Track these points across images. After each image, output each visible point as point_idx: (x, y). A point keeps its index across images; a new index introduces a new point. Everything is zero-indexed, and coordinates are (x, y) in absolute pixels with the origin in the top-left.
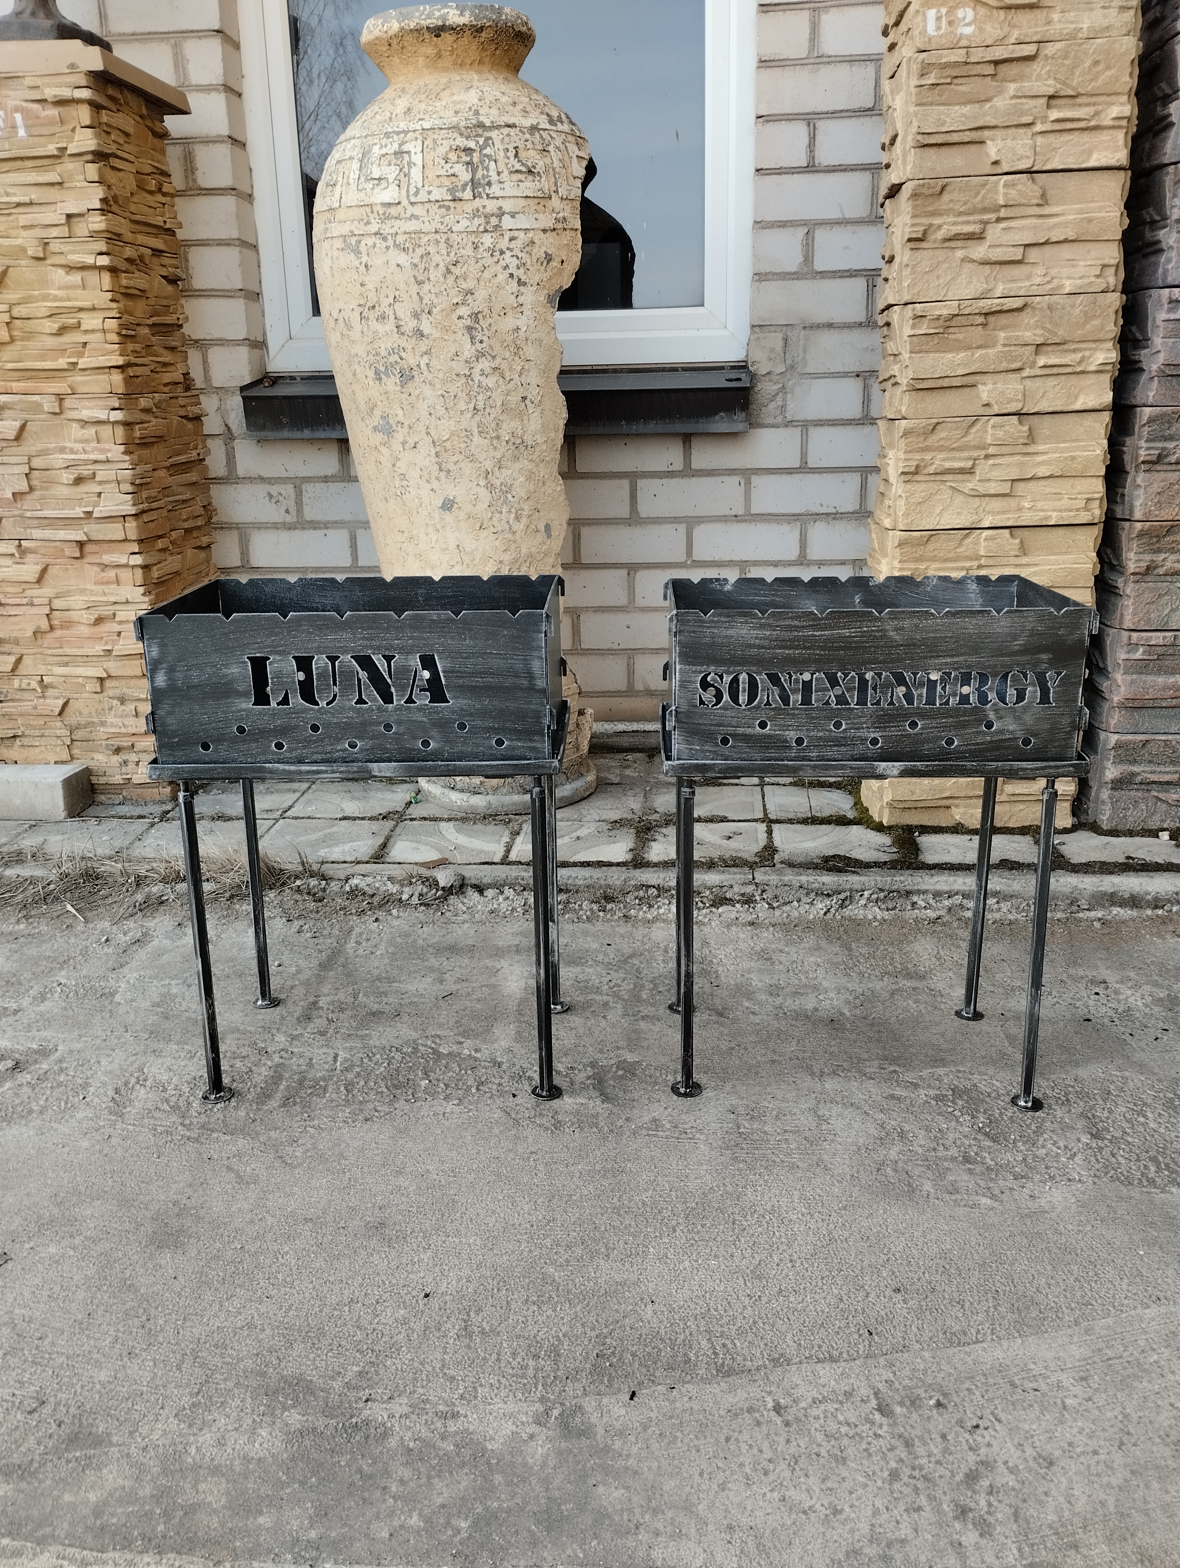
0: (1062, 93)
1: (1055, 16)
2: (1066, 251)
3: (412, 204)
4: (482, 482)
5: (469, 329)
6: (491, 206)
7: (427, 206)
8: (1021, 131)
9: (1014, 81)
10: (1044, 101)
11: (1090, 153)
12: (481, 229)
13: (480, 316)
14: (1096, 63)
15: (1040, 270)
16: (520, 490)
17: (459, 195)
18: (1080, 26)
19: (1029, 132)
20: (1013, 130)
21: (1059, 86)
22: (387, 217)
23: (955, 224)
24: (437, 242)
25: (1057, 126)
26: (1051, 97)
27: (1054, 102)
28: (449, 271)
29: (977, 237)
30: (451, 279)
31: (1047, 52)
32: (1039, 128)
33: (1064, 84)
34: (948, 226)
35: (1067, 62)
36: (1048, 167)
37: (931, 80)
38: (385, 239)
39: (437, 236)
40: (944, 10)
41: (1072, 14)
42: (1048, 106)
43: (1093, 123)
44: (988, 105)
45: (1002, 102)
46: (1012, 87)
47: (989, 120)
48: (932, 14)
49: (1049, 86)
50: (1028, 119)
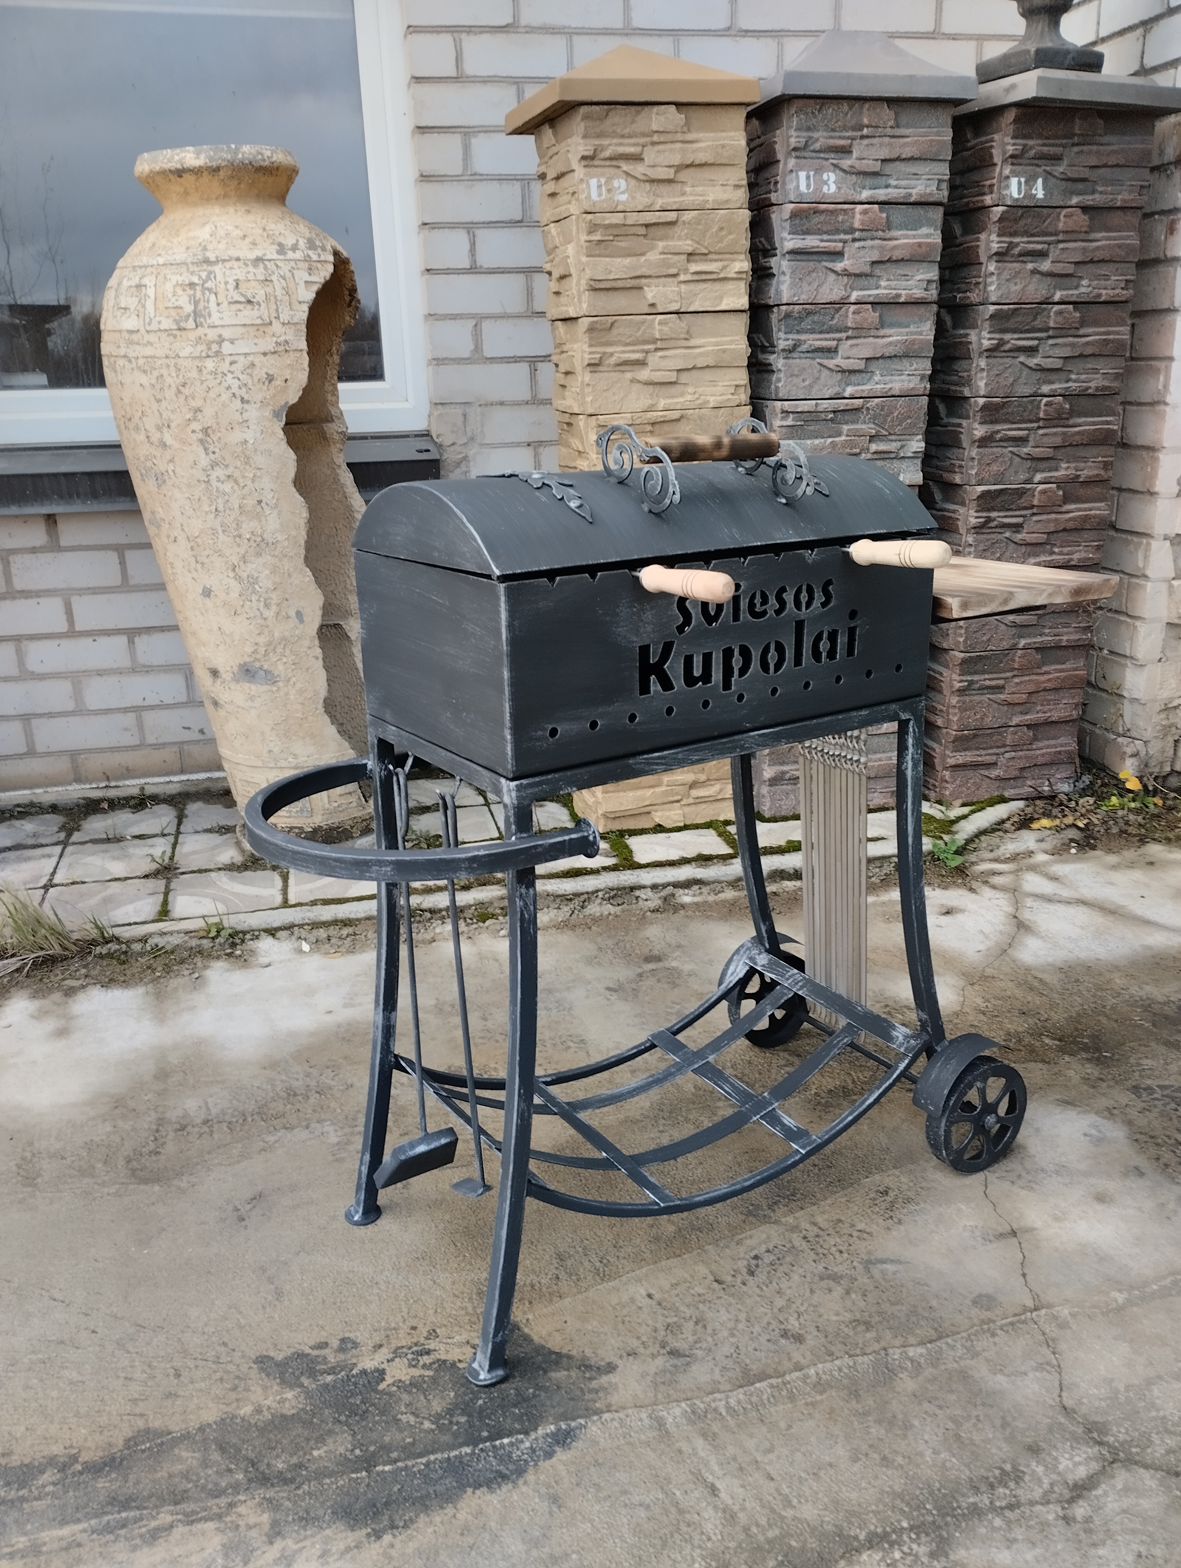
0: (698, 251)
1: (688, 189)
2: (708, 375)
3: (148, 332)
4: (232, 574)
5: (201, 441)
6: (212, 334)
7: (159, 333)
8: (670, 280)
9: (661, 239)
10: (684, 257)
11: (721, 298)
12: (204, 354)
13: (210, 431)
14: (722, 229)
15: (690, 389)
16: (266, 582)
17: (183, 325)
18: (707, 198)
19: (675, 280)
20: (663, 279)
21: (695, 245)
22: (131, 342)
23: (624, 352)
24: (168, 366)
25: (696, 277)
26: (690, 254)
27: (692, 258)
28: (179, 392)
29: (642, 363)
30: (182, 399)
31: (684, 218)
32: (682, 277)
33: (698, 243)
34: (620, 353)
35: (700, 227)
36: (691, 309)
37: (597, 237)
38: (130, 361)
39: (168, 361)
40: (603, 180)
41: (700, 189)
42: (688, 261)
43: (722, 275)
44: (643, 259)
45: (653, 256)
46: (661, 244)
47: (644, 271)
48: (594, 182)
49: (688, 245)
50: (673, 271)
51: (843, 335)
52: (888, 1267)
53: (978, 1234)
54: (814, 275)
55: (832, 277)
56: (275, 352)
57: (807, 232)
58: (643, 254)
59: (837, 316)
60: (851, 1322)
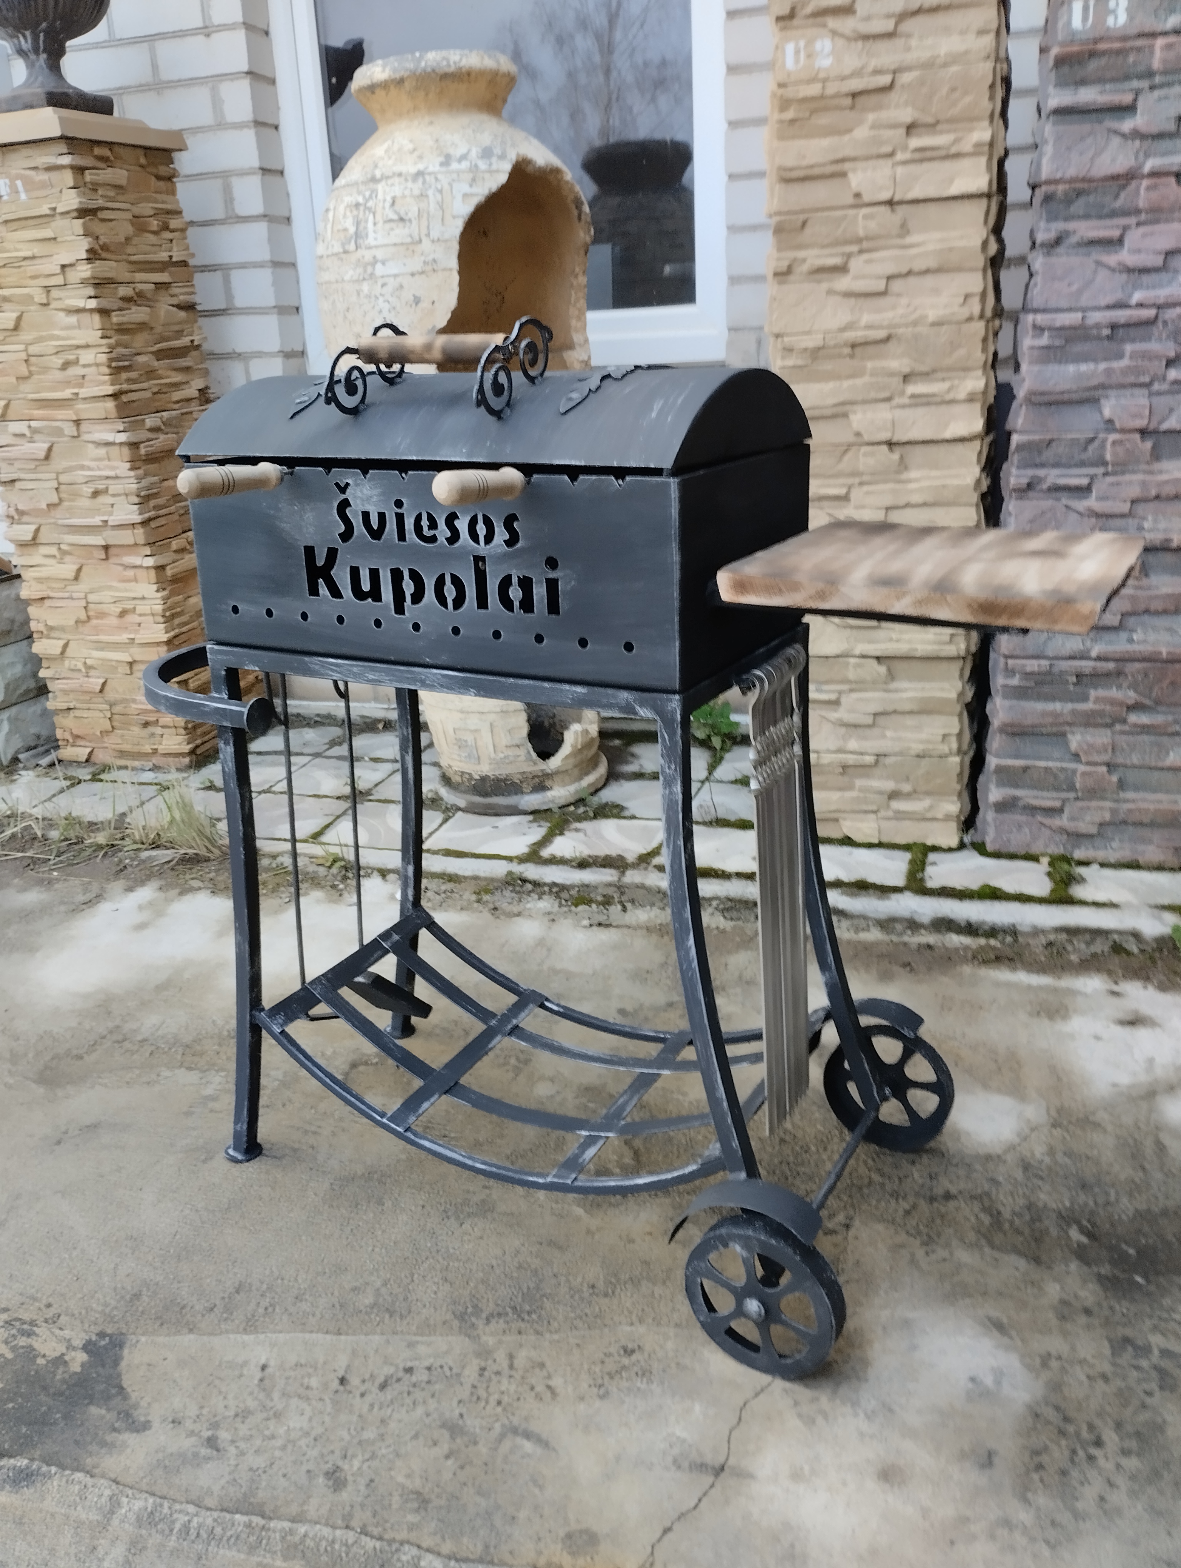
0: (920, 122)
1: (914, 42)
2: (928, 281)
6: (368, 256)
7: (332, 258)
8: (882, 162)
9: (871, 111)
10: (903, 131)
11: (951, 180)
12: (361, 277)
14: (953, 89)
15: (904, 301)
18: (937, 51)
19: (889, 162)
20: (873, 161)
21: (916, 115)
23: (818, 256)
24: (338, 291)
25: (917, 156)
26: (910, 126)
27: (912, 131)
29: (842, 269)
31: (901, 81)
32: (900, 157)
33: (922, 112)
34: (812, 258)
35: (925, 90)
36: (908, 197)
37: (790, 115)
40: (802, 44)
41: (931, 40)
42: (907, 135)
43: (953, 150)
44: (846, 138)
45: (862, 133)
46: (871, 117)
47: (848, 152)
48: (790, 48)
49: (907, 115)
50: (887, 149)
51: (1132, 220)
52: (528, 1446)
53: (676, 1451)
54: (1089, 141)
55: (1116, 141)
56: (423, 273)
57: (1083, 82)
58: (849, 131)
59: (1123, 195)
60: (412, 1492)
